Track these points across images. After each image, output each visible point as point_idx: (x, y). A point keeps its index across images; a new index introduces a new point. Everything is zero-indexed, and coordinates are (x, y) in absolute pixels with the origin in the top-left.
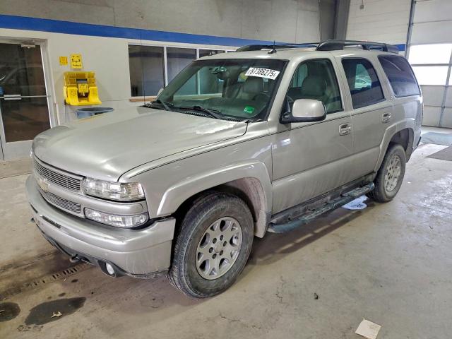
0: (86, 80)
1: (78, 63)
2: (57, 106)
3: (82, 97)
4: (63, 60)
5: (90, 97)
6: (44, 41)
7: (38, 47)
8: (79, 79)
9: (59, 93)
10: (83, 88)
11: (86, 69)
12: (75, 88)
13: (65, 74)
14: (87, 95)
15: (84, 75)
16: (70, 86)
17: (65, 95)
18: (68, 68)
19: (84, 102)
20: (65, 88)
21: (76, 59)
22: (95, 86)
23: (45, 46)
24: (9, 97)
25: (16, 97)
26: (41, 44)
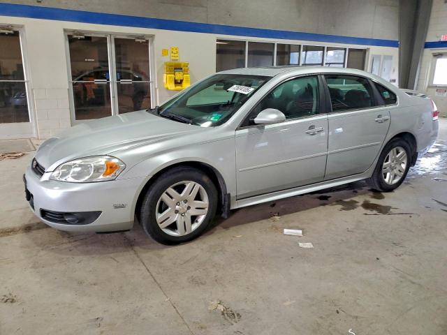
0: (182, 69)
1: (176, 55)
2: (157, 90)
3: (178, 83)
4: (165, 52)
5: (184, 83)
6: (152, 36)
7: (147, 42)
8: (177, 68)
9: (160, 79)
10: (179, 76)
11: (182, 60)
12: (173, 76)
13: (166, 64)
14: (181, 81)
15: (180, 65)
16: (169, 74)
17: (165, 81)
18: (167, 59)
19: (178, 87)
20: (165, 75)
21: (174, 51)
22: (187, 74)
23: (152, 41)
24: (124, 82)
25: (129, 81)
26: (150, 39)
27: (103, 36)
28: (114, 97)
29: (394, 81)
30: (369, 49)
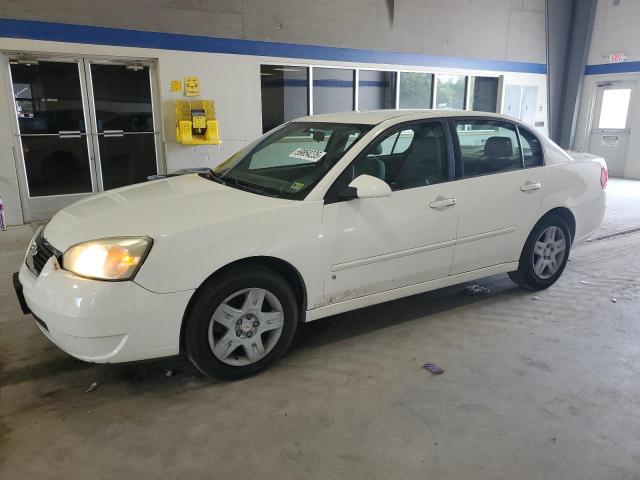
0: (203, 111)
1: (194, 89)
2: (166, 146)
3: (198, 134)
4: (175, 85)
5: (209, 134)
6: (155, 60)
7: (146, 69)
8: (195, 110)
10: (199, 122)
11: (205, 97)
12: (190, 123)
14: (204, 131)
15: (201, 104)
16: (186, 120)
18: (181, 96)
19: (200, 141)
21: (192, 84)
22: (214, 119)
23: (156, 67)
24: (109, 133)
25: (118, 133)
26: (151, 65)
27: (71, 60)
28: (94, 158)
29: (542, 124)
30: (502, 77)
